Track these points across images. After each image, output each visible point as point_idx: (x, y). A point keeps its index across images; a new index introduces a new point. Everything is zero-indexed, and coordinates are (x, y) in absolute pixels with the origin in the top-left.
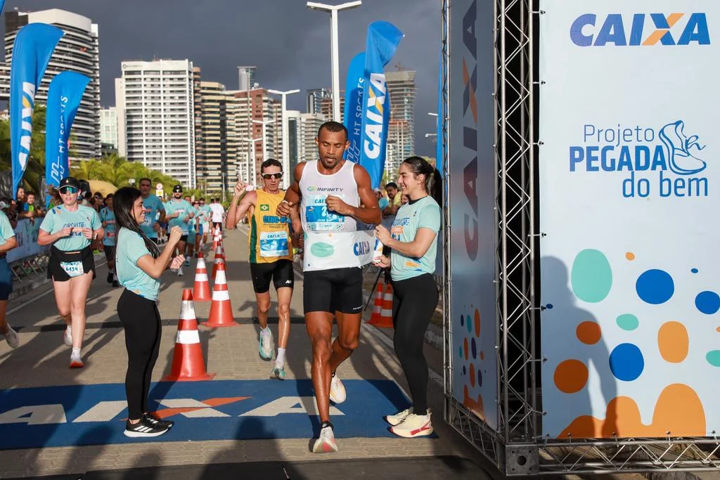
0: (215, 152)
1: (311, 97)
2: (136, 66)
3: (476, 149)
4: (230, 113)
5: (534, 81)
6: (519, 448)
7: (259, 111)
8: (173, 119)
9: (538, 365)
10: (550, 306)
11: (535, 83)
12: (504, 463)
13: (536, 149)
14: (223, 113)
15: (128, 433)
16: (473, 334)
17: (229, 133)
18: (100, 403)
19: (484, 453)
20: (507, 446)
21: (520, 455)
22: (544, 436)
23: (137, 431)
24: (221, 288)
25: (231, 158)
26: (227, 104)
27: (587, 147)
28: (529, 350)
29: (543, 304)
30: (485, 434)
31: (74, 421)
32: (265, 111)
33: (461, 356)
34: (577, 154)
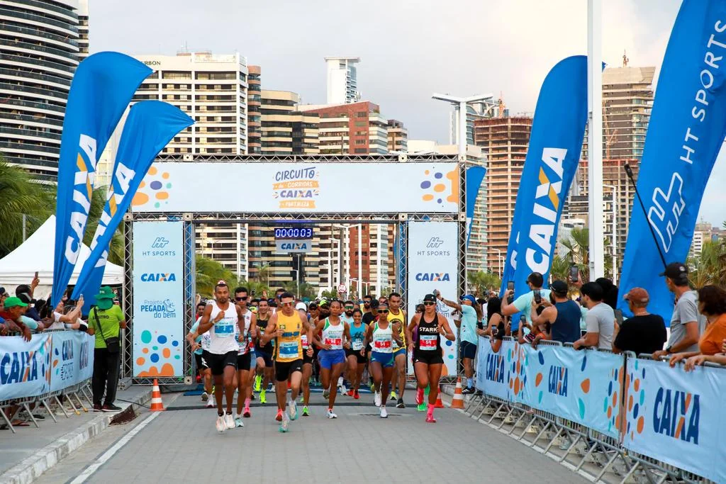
7: (363, 141)
14: (297, 145)
26: (305, 130)
32: (371, 142)
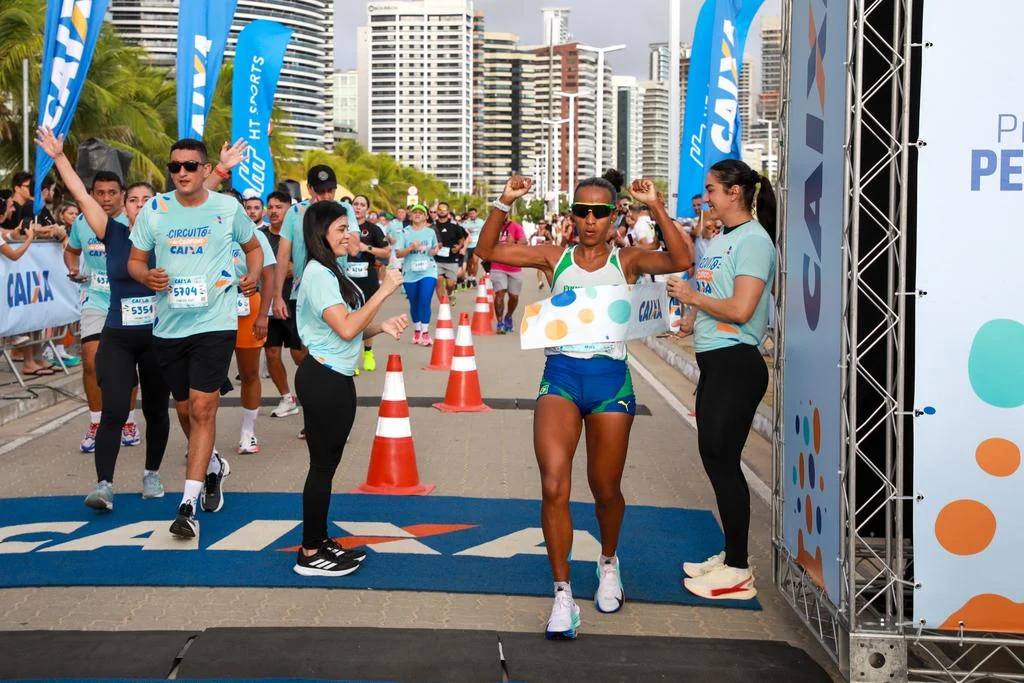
0: (502, 139)
1: (655, 54)
2: (388, 8)
3: (820, 150)
4: (527, 79)
5: (912, 43)
6: (871, 640)
7: (573, 77)
8: (442, 89)
9: (908, 507)
10: (930, 411)
11: (915, 45)
12: (847, 660)
13: (913, 153)
14: (516, 79)
15: (300, 570)
16: (811, 449)
17: (524, 110)
18: (254, 522)
19: (822, 642)
20: (851, 635)
21: (873, 651)
22: (916, 623)
23: (314, 567)
24: (464, 353)
25: (527, 148)
26: (523, 66)
27: (1002, 151)
28: (894, 481)
29: (918, 405)
30: (824, 611)
31: (208, 549)
33: (795, 483)
34: (984, 163)
